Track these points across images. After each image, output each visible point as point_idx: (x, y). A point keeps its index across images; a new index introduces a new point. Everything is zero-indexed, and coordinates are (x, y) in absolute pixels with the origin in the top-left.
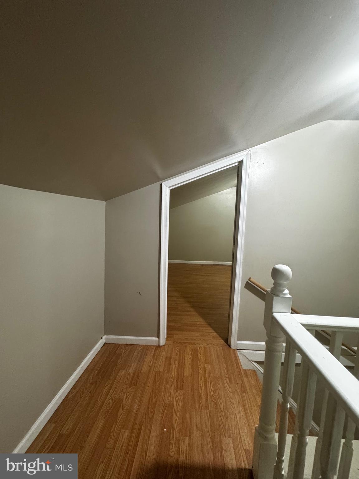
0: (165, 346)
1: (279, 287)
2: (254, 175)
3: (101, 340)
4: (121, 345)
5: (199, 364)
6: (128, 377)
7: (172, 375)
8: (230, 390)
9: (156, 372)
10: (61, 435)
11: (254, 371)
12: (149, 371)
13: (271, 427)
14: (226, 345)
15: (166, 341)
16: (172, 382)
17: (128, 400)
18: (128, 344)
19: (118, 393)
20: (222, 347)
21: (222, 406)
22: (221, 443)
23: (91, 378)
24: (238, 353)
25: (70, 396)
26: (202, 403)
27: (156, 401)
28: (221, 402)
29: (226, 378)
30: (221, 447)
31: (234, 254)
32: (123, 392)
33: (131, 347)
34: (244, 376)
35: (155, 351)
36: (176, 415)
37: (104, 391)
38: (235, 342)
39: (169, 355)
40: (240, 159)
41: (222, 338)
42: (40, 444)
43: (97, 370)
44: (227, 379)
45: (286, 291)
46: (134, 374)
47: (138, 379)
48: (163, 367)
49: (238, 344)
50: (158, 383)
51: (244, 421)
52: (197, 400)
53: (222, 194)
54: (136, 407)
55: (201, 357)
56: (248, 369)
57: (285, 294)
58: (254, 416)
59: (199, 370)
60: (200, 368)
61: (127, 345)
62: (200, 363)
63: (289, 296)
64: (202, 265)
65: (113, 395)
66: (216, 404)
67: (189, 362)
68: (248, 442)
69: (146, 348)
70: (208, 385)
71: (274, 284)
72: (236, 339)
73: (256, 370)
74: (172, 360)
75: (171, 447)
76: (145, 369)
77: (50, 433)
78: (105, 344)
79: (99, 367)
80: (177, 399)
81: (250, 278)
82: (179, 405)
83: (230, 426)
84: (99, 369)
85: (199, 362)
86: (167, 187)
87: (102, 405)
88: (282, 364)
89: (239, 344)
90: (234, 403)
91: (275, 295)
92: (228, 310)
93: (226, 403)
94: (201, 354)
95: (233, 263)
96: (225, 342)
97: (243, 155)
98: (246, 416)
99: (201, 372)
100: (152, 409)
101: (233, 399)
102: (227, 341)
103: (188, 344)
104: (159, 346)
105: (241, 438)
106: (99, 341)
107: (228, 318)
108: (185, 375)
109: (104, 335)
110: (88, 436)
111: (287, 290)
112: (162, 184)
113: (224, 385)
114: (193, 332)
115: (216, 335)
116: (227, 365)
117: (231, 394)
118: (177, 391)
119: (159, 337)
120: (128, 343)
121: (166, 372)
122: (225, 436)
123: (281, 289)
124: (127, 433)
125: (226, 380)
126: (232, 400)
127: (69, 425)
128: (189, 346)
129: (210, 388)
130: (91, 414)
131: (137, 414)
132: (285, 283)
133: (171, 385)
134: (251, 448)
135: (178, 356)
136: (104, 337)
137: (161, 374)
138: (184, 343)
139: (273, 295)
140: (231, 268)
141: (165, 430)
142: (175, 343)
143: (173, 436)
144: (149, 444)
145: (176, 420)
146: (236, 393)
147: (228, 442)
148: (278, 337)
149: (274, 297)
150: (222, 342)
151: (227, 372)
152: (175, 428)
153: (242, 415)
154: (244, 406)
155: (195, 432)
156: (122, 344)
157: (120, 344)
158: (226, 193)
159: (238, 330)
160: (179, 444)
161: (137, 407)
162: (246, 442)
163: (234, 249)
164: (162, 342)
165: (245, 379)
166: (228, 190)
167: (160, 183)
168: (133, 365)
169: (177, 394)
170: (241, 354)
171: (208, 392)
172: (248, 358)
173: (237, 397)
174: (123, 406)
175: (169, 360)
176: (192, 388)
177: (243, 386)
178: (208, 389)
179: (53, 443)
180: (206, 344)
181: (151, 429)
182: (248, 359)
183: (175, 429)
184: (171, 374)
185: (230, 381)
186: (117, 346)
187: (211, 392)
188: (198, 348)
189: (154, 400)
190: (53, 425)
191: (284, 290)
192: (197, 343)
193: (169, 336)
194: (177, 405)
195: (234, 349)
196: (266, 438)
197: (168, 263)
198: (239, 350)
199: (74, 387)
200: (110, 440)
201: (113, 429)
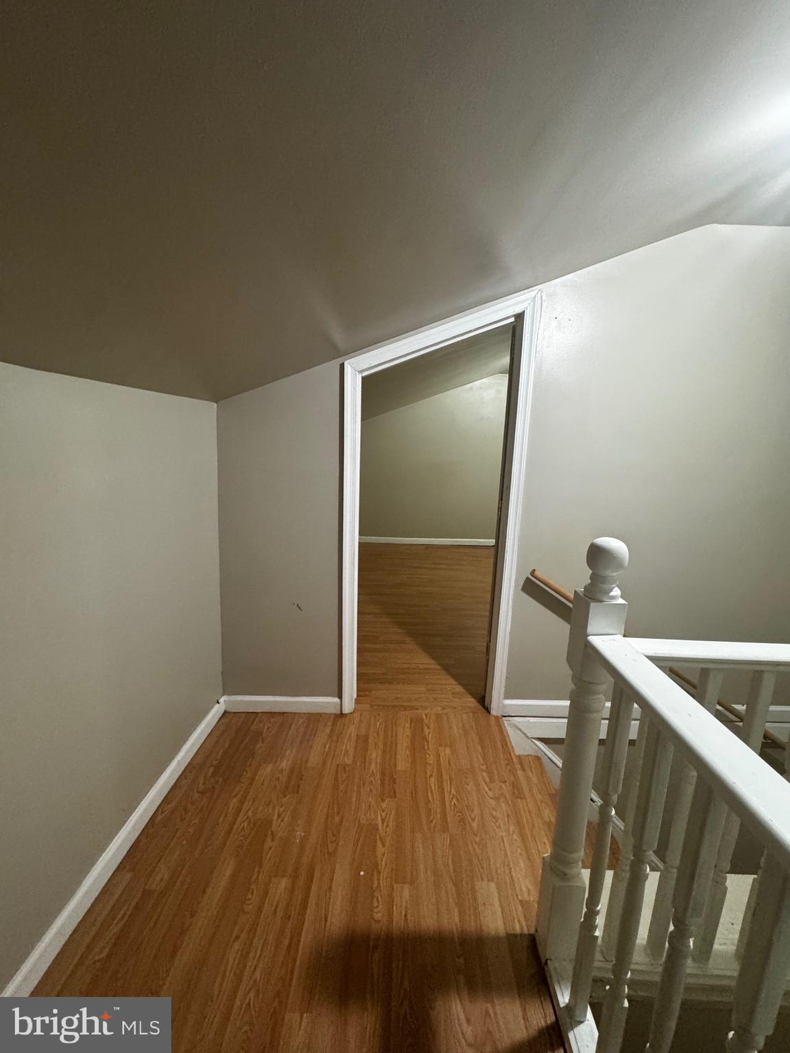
0: (355, 715)
1: (602, 583)
2: (548, 347)
3: (217, 706)
4: (260, 715)
5: (426, 747)
6: (279, 778)
7: (371, 770)
8: (490, 793)
9: (338, 765)
10: (147, 894)
11: (538, 758)
12: (324, 763)
13: (574, 855)
14: (481, 707)
15: (356, 703)
16: (371, 783)
17: (282, 820)
18: (275, 713)
19: (261, 808)
20: (473, 712)
21: (475, 825)
22: (473, 890)
23: (202, 782)
24: (506, 721)
25: (159, 818)
26: (435, 821)
27: (341, 822)
28: (473, 817)
29: (483, 771)
30: (475, 899)
31: (500, 519)
32: (271, 806)
33: (283, 718)
34: (518, 766)
35: (333, 725)
36: (384, 846)
37: (231, 806)
38: (500, 702)
39: (363, 732)
40: (518, 310)
41: (472, 694)
42: (105, 912)
43: (212, 766)
44: (484, 774)
45: (616, 592)
46: (292, 770)
47: (301, 779)
48: (351, 754)
49: (505, 706)
50: (342, 787)
51: (519, 851)
52: (424, 816)
53: (471, 389)
54: (299, 833)
55: (429, 733)
56: (525, 753)
57: (614, 598)
58: (537, 839)
59: (426, 758)
60: (429, 755)
61: (273, 714)
62: (428, 745)
63: (621, 601)
64: (428, 546)
65: (250, 812)
66: (462, 820)
67: (405, 745)
68: (527, 886)
69: (314, 719)
70: (445, 788)
71: (592, 577)
72: (502, 696)
73: (540, 755)
74: (370, 741)
75: (376, 905)
76: (314, 759)
77: (125, 888)
78: (225, 712)
79: (216, 760)
80: (384, 814)
81: (534, 570)
82: (387, 826)
83: (492, 860)
84: (215, 763)
85: (426, 744)
86: (356, 369)
87: (229, 832)
88: (602, 742)
89: (508, 705)
90: (498, 818)
91: (594, 599)
92: (486, 639)
93: (482, 818)
94: (429, 728)
95: (497, 542)
96: (479, 702)
97: (524, 301)
98: (523, 839)
99: (432, 762)
100: (334, 835)
101: (496, 811)
102: (483, 701)
103: (403, 709)
104: (341, 713)
105: (513, 881)
106: (212, 707)
107: (485, 655)
108: (399, 768)
109: (223, 696)
110: (204, 892)
111: (616, 589)
112: (344, 363)
113: (477, 785)
114: (410, 686)
115: (459, 689)
116: (483, 747)
117: (493, 802)
118: (383, 801)
119: (340, 697)
120: (274, 711)
121: (358, 764)
122: (482, 879)
123: (606, 586)
124: (284, 883)
125: (482, 776)
126: (495, 813)
127: (162, 874)
128: (404, 712)
129: (450, 791)
130: (206, 850)
131: (302, 847)
132: (614, 574)
133: (371, 790)
134: (534, 897)
135: (382, 733)
136: (222, 700)
137: (347, 769)
138: (394, 706)
139: (589, 600)
140: (493, 550)
141: (362, 873)
142: (376, 707)
143: (379, 883)
144: (332, 900)
145: (384, 854)
146: (502, 800)
147: (488, 891)
148: (598, 684)
149: (592, 605)
150: (471, 702)
151: (484, 759)
152: (383, 867)
153: (515, 840)
154: (519, 823)
155: (422, 875)
156: (262, 712)
157: (258, 713)
158: (481, 388)
159: (507, 677)
160: (391, 896)
161: (303, 834)
162: (524, 889)
163: (500, 509)
164: (349, 705)
165: (520, 773)
166: (484, 380)
167: (339, 361)
168: (288, 752)
169: (384, 805)
170: (509, 724)
171: (447, 800)
172: (525, 732)
173: (503, 805)
174: (272, 834)
175: (363, 741)
176: (414, 793)
177: (515, 785)
178: (447, 795)
179: (131, 908)
180: (440, 708)
181: (333, 871)
182: (525, 734)
183: (382, 871)
184: (369, 769)
185: (490, 777)
186: (251, 716)
187: (452, 798)
188: (424, 717)
189: (337, 819)
190: (129, 876)
191: (611, 590)
192: (422, 707)
193: (362, 693)
194: (385, 827)
195: (497, 716)
196: (564, 876)
197: (359, 543)
198: (507, 718)
199: (166, 800)
200: (250, 896)
201: (255, 877)
